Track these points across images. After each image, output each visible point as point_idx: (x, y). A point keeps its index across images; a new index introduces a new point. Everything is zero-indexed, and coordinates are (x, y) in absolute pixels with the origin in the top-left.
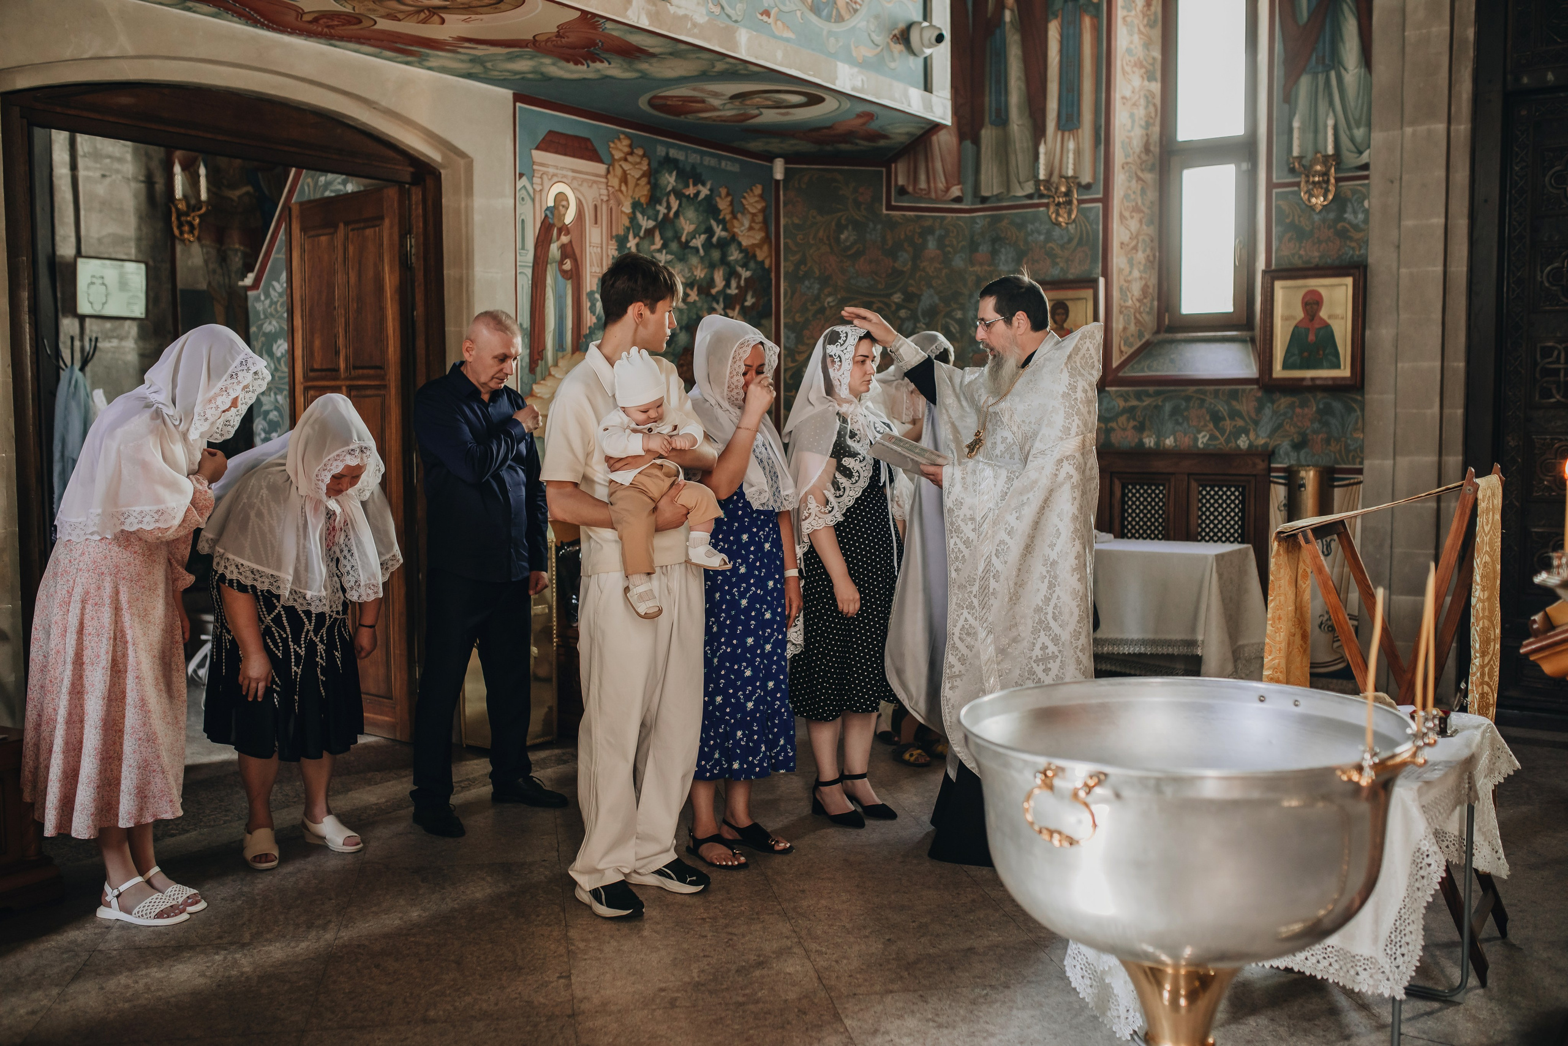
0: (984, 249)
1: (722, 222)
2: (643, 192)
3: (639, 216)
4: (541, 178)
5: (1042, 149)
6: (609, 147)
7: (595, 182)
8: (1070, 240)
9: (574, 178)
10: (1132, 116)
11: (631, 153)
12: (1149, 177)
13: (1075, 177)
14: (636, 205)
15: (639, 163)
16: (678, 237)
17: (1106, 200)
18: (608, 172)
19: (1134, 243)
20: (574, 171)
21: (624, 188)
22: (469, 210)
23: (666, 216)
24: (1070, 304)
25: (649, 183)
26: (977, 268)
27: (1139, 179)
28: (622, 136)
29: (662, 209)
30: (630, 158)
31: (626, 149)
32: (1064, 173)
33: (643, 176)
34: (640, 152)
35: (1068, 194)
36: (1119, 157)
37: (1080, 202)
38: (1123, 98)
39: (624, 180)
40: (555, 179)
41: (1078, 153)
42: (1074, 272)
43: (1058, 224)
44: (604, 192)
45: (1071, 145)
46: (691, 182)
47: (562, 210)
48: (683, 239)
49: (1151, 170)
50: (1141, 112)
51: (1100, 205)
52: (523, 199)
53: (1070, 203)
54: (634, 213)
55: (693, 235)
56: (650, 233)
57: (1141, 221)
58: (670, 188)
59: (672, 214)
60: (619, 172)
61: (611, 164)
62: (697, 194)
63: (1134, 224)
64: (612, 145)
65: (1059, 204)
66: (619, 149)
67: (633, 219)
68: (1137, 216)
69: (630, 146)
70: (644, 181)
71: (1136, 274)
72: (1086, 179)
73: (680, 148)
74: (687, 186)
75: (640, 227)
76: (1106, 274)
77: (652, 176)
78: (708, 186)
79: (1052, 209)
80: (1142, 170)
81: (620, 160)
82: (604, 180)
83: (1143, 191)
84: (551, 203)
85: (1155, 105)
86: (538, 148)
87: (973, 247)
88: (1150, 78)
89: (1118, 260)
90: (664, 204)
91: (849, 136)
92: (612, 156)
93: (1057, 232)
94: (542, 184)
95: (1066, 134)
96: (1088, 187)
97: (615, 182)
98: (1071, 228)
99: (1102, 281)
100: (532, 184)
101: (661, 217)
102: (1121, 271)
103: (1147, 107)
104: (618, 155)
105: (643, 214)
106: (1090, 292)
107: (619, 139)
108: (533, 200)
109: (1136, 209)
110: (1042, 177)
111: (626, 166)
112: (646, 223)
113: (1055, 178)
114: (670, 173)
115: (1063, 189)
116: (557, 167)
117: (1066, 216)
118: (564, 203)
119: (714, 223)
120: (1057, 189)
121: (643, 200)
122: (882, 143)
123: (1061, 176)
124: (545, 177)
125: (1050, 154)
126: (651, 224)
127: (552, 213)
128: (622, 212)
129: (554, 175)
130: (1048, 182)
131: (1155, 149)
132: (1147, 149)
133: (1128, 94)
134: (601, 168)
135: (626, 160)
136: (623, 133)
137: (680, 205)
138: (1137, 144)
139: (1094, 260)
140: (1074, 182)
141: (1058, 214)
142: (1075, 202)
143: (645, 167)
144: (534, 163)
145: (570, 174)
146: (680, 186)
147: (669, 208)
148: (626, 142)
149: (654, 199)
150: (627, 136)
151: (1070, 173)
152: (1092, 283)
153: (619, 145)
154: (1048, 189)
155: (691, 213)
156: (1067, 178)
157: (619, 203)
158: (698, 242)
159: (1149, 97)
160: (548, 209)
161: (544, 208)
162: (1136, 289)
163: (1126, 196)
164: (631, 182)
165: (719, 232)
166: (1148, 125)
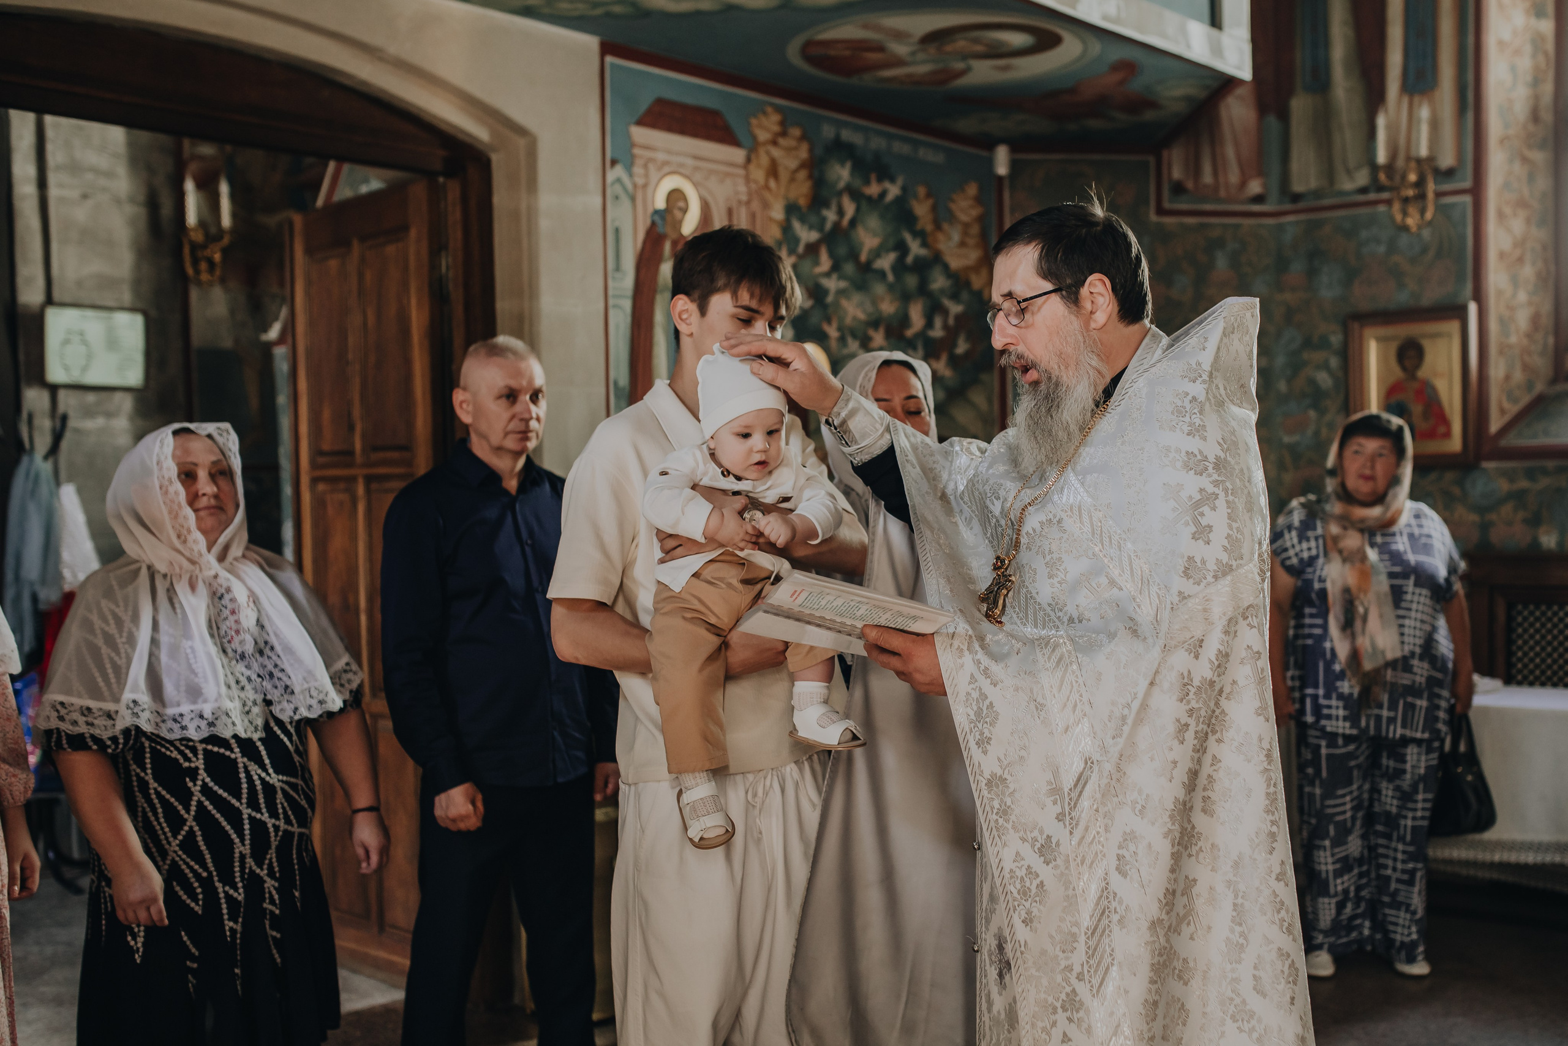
0: (1297, 268)
1: (922, 236)
2: (801, 191)
3: (797, 225)
4: (645, 166)
5: (1381, 121)
6: (749, 124)
7: (728, 175)
8: (1424, 250)
9: (696, 169)
10: (1513, 69)
11: (784, 134)
12: (1539, 157)
13: (1431, 159)
14: (791, 209)
15: (796, 148)
16: (854, 255)
17: (1477, 191)
18: (749, 160)
19: (1518, 252)
20: (696, 158)
21: (772, 184)
22: (532, 213)
23: (837, 225)
24: (1427, 344)
25: (810, 177)
26: (1288, 296)
27: (1525, 160)
28: (769, 110)
29: (831, 216)
30: (782, 141)
31: (776, 128)
32: (1413, 153)
33: (803, 165)
34: (796, 132)
35: (1420, 184)
36: (1495, 126)
37: (1439, 195)
38: (1501, 44)
39: (773, 171)
40: (667, 169)
41: (1435, 125)
42: (1431, 295)
43: (1405, 228)
44: (742, 189)
45: (1424, 113)
46: (873, 177)
47: (678, 214)
48: (863, 257)
49: (1542, 146)
50: (1525, 63)
51: (1467, 199)
52: (617, 198)
53: (1422, 197)
54: (788, 220)
55: (877, 253)
56: (812, 249)
57: (1528, 221)
58: (842, 185)
59: (845, 222)
60: (764, 160)
61: (753, 149)
62: (883, 194)
63: (1518, 225)
64: (754, 121)
65: (1406, 200)
66: (766, 126)
67: (786, 228)
68: (1522, 214)
69: (782, 123)
70: (802, 174)
71: (1522, 296)
72: (1447, 160)
73: (857, 128)
74: (867, 182)
75: (797, 240)
76: (1478, 296)
77: (815, 168)
78: (900, 181)
79: (1397, 207)
80: (1530, 147)
81: (765, 143)
82: (742, 172)
83: (1531, 178)
84: (660, 203)
85: (1546, 54)
86: (640, 123)
87: (1281, 264)
88: (1539, 13)
89: (1496, 277)
90: (834, 207)
91: (1100, 105)
92: (754, 138)
93: (1404, 240)
94: (647, 176)
95: (1416, 99)
96: (1450, 173)
97: (758, 174)
98: (1426, 233)
99: (1473, 308)
100: (631, 175)
101: (828, 226)
102: (1500, 293)
103: (1534, 56)
104: (763, 136)
105: (803, 220)
106: (1454, 326)
107: (765, 113)
108: (633, 199)
109: (1521, 204)
110: (1381, 157)
111: (776, 153)
112: (807, 235)
113: (1400, 163)
114: (843, 164)
115: (1413, 177)
116: (669, 152)
117: (1417, 216)
118: (681, 204)
119: (908, 237)
120: (1404, 177)
121: (802, 202)
122: (1149, 115)
123: (1408, 158)
124: (651, 166)
125: (1392, 129)
126: (813, 236)
127: (663, 218)
128: (771, 219)
129: (666, 163)
130: (1390, 168)
131: (1547, 117)
132: (1535, 116)
133: (1507, 36)
134: (737, 155)
135: (774, 143)
136: (772, 105)
137: (858, 210)
138: (1521, 109)
139: (1460, 278)
140: (1428, 167)
141: (1405, 214)
142: (1430, 195)
143: (803, 153)
144: (633, 145)
145: (690, 162)
146: (857, 183)
147: (841, 212)
148: (775, 118)
149: (820, 197)
150: (778, 109)
151: (1424, 152)
152: (1459, 312)
153: (764, 121)
154: (1390, 177)
155: (873, 221)
156: (1419, 161)
157: (766, 205)
158: (886, 262)
159: (1537, 41)
160: (656, 212)
161: (650, 210)
162: (1522, 319)
163: (1506, 185)
164: (784, 175)
165: (915, 249)
166: (1536, 82)
